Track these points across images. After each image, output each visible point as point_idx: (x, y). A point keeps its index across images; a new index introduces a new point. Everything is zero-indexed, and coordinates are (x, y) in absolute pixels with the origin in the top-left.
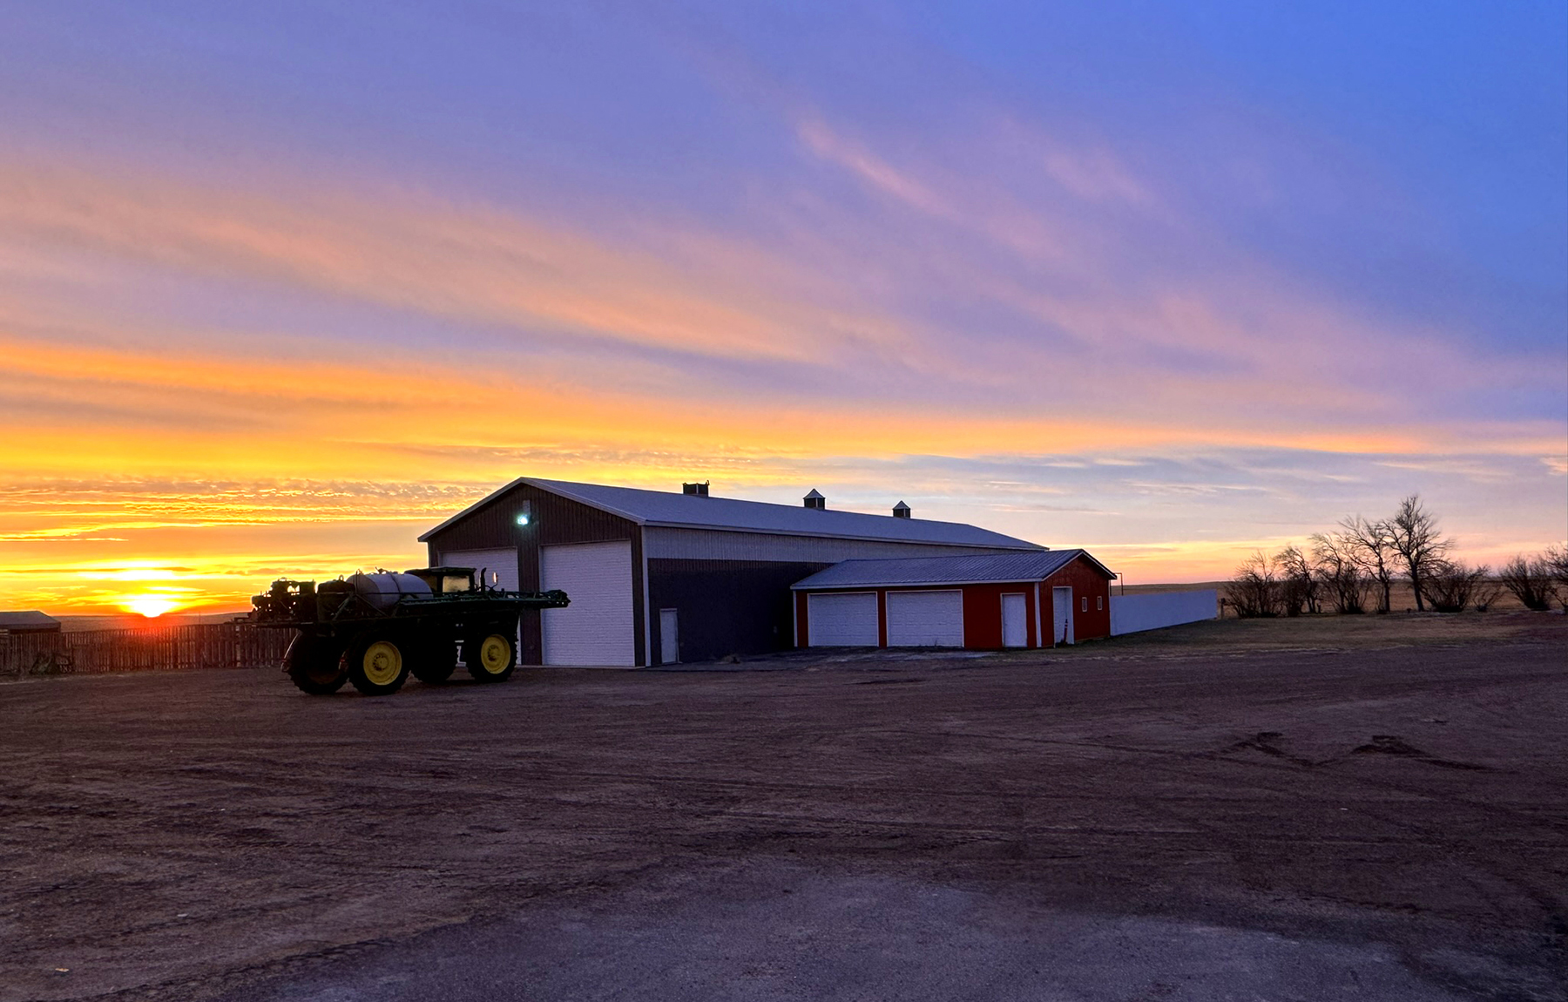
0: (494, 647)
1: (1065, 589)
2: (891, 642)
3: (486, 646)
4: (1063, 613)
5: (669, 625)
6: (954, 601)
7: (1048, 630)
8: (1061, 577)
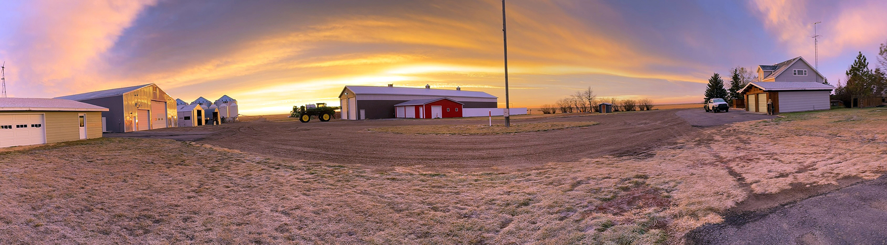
0: (326, 116)
1: (440, 106)
3: (324, 116)
4: (437, 111)
5: (363, 112)
6: (414, 108)
7: (428, 115)
8: (436, 103)
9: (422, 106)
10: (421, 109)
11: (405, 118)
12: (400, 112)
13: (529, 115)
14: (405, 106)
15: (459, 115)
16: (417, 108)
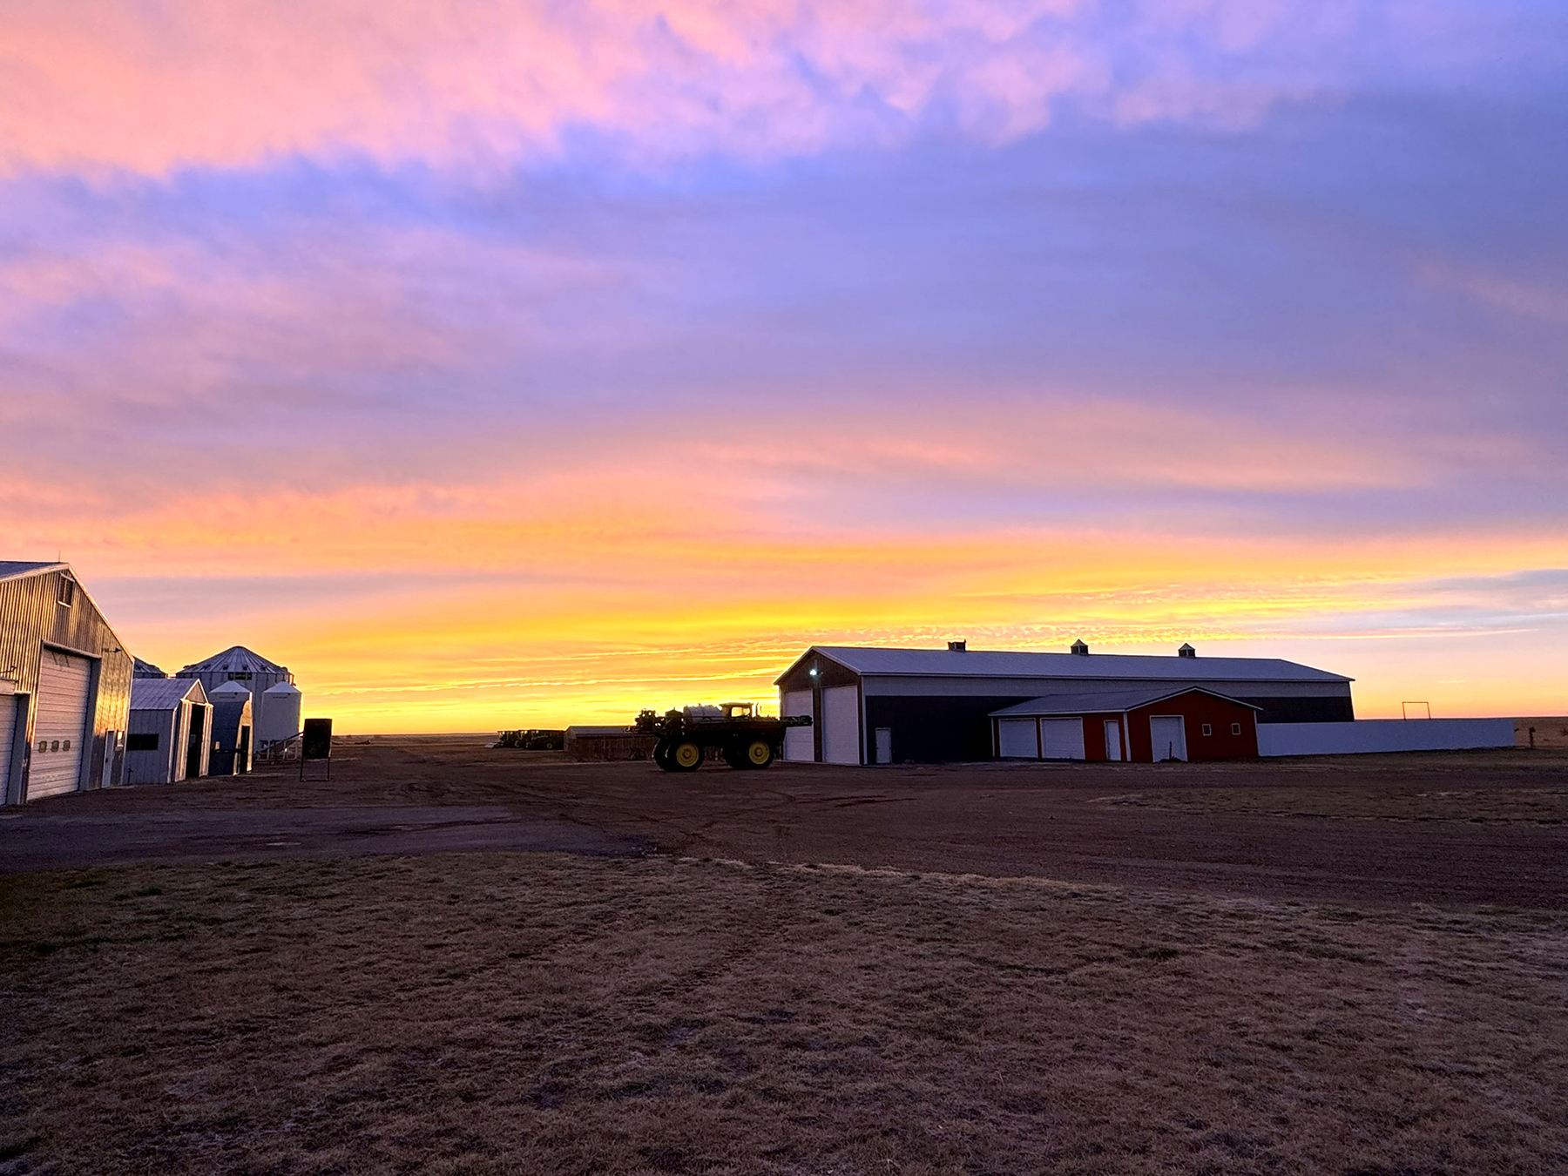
0: (757, 748)
1: (1178, 718)
2: (1043, 756)
3: (754, 746)
4: (1169, 737)
5: (883, 738)
6: (1079, 726)
7: (1141, 749)
8: (1165, 708)
9: (1117, 717)
10: (1112, 730)
11: (1040, 759)
12: (1014, 740)
13: (1526, 749)
14: (1038, 717)
15: (1247, 750)
16: (1094, 727)
